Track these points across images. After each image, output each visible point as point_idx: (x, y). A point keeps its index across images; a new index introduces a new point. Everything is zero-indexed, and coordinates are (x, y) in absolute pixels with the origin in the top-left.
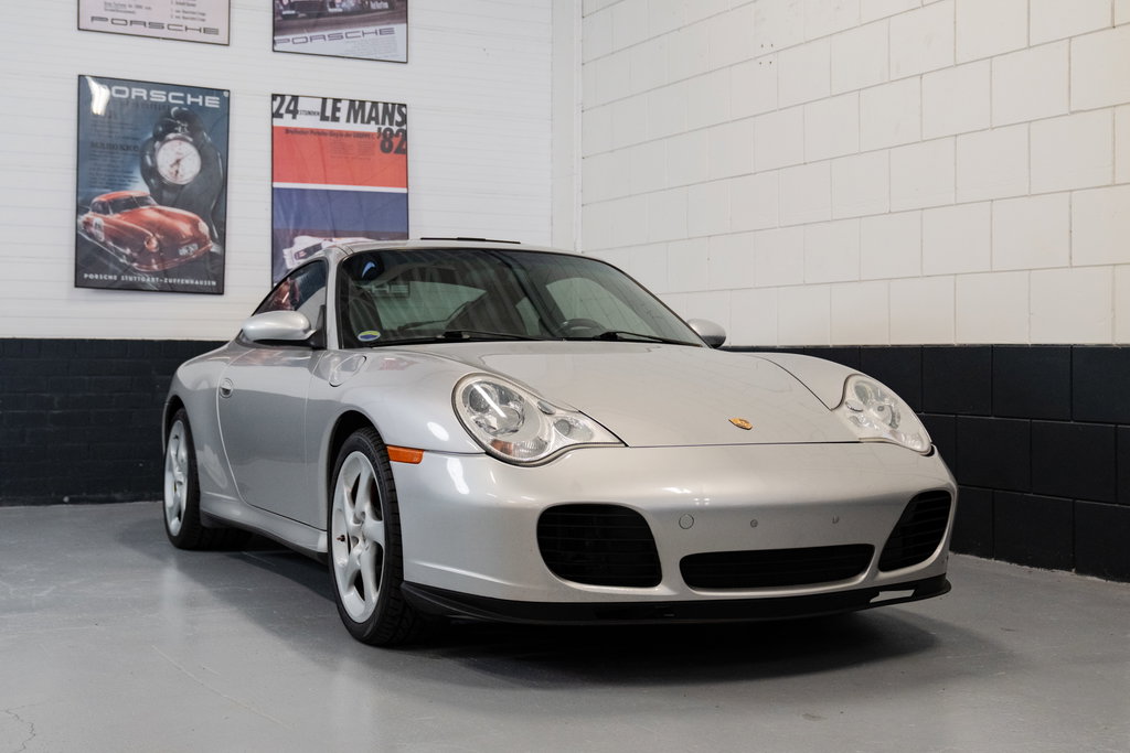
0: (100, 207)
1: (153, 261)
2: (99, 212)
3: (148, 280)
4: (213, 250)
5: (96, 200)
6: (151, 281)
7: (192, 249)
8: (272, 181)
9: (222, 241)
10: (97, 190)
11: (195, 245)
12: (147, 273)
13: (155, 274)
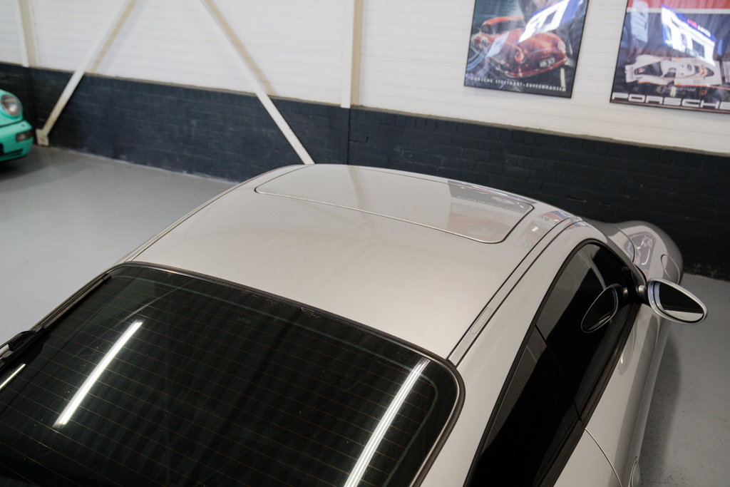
0: (487, 29)
1: (520, 70)
2: (486, 32)
3: (515, 84)
4: (567, 63)
5: (485, 23)
6: (517, 84)
7: (550, 62)
8: (627, 6)
9: (575, 57)
10: (486, 16)
11: (553, 59)
12: (515, 79)
13: (520, 80)
